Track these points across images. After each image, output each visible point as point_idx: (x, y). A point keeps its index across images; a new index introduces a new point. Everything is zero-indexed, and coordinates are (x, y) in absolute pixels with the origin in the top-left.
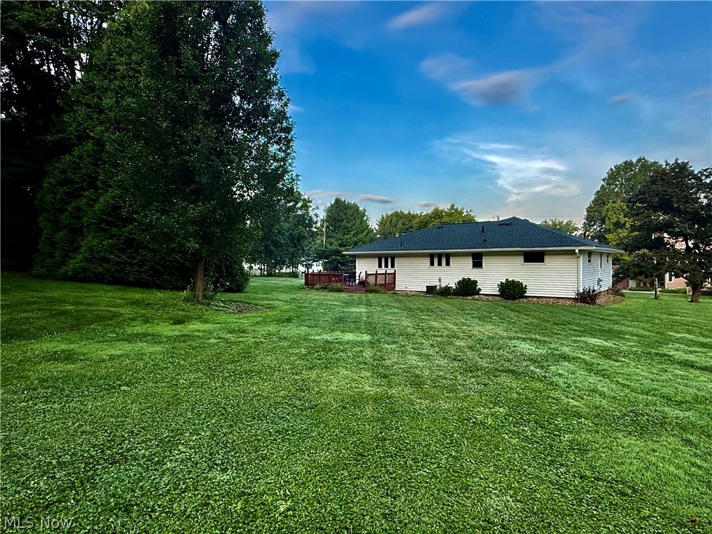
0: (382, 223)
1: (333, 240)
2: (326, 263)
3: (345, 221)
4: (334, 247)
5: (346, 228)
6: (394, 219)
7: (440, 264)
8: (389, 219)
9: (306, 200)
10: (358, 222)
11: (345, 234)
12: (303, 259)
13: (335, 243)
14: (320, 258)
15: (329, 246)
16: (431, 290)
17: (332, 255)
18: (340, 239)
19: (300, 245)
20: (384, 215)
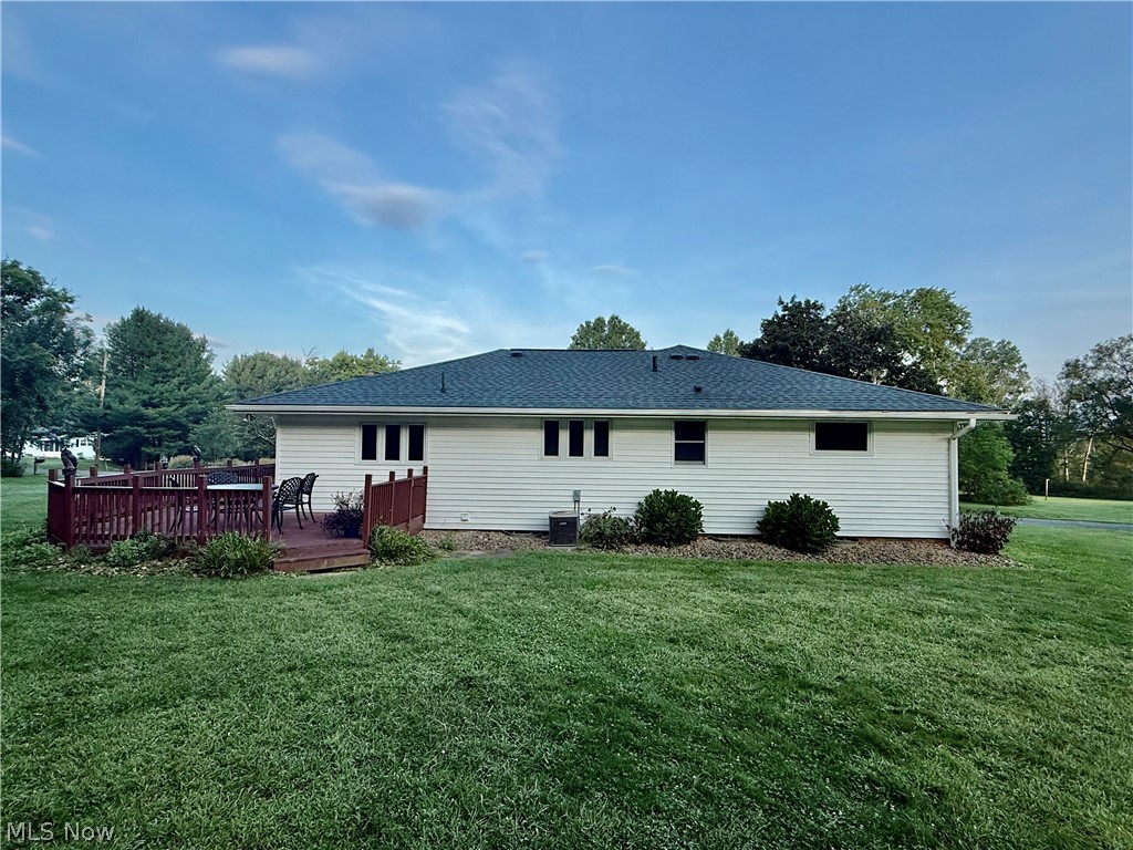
0: (236, 370)
1: (126, 393)
2: (103, 439)
3: (160, 356)
4: (128, 407)
5: (161, 369)
6: (259, 364)
7: (576, 449)
8: (251, 364)
9: (55, 294)
10: (191, 361)
11: (158, 382)
12: (40, 429)
13: (132, 398)
14: (91, 430)
15: (115, 405)
16: (560, 530)
17: (123, 424)
18: (145, 392)
19: (32, 393)
20: (239, 357)
